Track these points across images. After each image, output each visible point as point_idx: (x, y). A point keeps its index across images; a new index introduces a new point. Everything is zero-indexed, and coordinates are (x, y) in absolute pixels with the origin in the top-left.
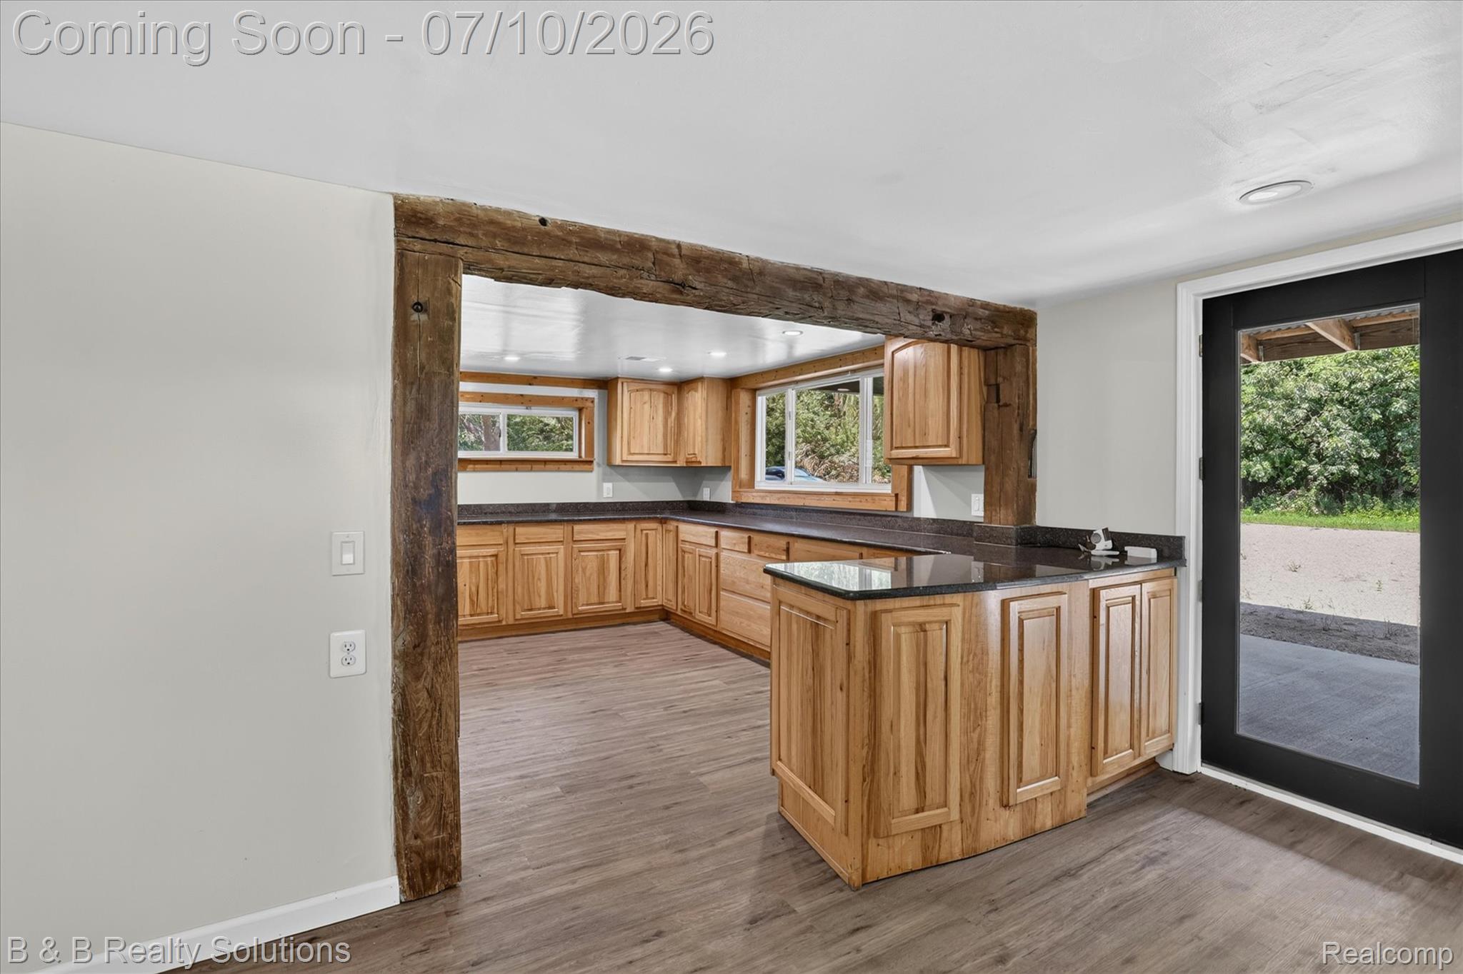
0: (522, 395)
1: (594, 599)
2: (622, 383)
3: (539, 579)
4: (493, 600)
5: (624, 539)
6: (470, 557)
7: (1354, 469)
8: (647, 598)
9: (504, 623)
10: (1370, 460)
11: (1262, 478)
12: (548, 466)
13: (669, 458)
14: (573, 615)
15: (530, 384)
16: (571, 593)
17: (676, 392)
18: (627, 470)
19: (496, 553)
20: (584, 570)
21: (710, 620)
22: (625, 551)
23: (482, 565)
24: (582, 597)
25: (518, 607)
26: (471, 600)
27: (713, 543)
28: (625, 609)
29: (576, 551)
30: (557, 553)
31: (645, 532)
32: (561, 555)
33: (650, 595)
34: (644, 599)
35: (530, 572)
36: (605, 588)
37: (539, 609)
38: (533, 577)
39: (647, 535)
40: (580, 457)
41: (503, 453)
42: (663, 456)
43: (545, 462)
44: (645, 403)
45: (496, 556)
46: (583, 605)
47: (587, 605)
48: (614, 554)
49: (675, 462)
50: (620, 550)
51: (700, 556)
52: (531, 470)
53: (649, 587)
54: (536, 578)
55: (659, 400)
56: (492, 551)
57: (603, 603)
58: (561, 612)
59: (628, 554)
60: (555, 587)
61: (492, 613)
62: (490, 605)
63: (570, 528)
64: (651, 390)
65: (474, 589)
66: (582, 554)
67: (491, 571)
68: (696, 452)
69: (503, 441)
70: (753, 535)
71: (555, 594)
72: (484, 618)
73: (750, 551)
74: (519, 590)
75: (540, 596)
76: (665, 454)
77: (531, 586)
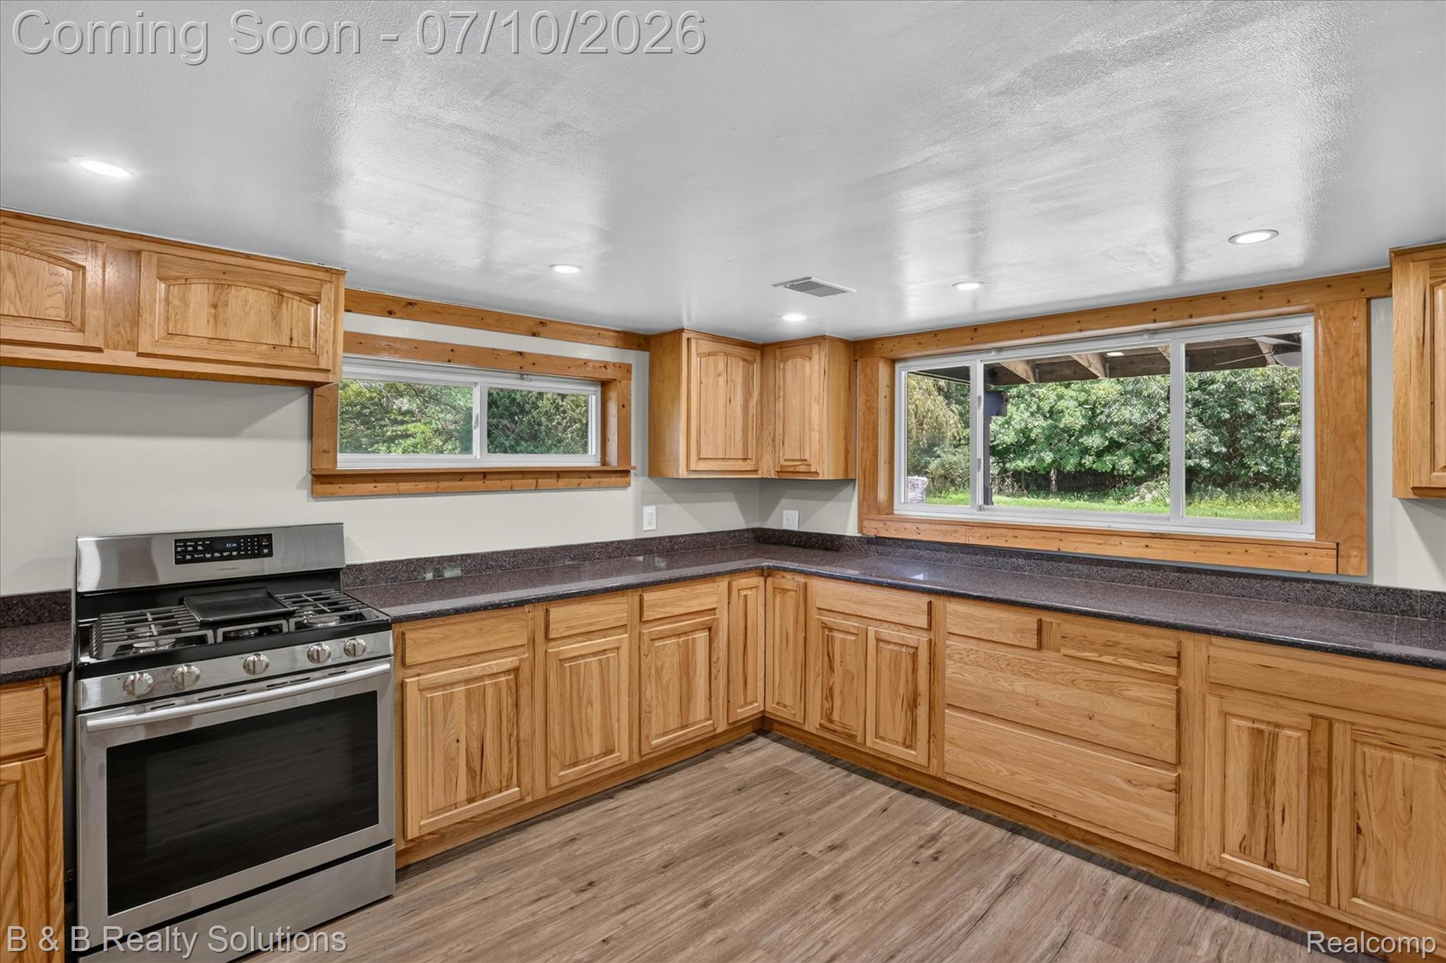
0: (521, 353)
1: (674, 722)
2: (689, 339)
3: (590, 703)
4: (511, 761)
5: (714, 609)
6: (467, 681)
7: (1205, 463)
8: (746, 704)
9: (529, 799)
10: (1218, 454)
11: (1127, 471)
12: (562, 482)
13: (748, 466)
14: (641, 756)
15: (534, 335)
16: (639, 721)
17: (758, 360)
18: (699, 487)
19: (516, 664)
20: (659, 672)
21: (916, 756)
22: (717, 628)
23: (490, 692)
24: (656, 725)
25: (554, 762)
26: (470, 768)
27: (923, 622)
28: (715, 729)
29: (646, 638)
30: (618, 648)
31: (743, 593)
32: (624, 652)
33: (749, 700)
34: (741, 707)
35: (575, 693)
36: (689, 700)
37: (590, 759)
38: (580, 699)
39: (746, 596)
40: (604, 462)
41: (479, 457)
42: (741, 462)
43: (559, 474)
44: (719, 375)
45: (516, 670)
46: (657, 737)
47: (664, 734)
48: (702, 636)
49: (755, 471)
50: (710, 629)
51: (878, 640)
52: (537, 489)
53: (748, 684)
54: (585, 702)
55: (738, 370)
56: (509, 662)
57: (686, 727)
58: (625, 758)
59: (721, 633)
60: (615, 717)
61: (507, 788)
62: (505, 769)
63: (637, 598)
64: (726, 354)
65: (475, 745)
66: (657, 644)
67: (507, 702)
68: (807, 457)
69: (478, 436)
70: (1047, 617)
71: (616, 725)
72: (496, 799)
73: (1040, 646)
74: (555, 729)
75: (590, 736)
76: (745, 459)
77: (576, 716)
